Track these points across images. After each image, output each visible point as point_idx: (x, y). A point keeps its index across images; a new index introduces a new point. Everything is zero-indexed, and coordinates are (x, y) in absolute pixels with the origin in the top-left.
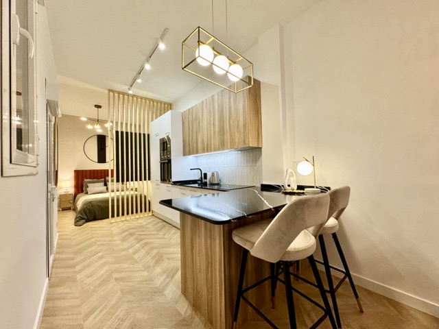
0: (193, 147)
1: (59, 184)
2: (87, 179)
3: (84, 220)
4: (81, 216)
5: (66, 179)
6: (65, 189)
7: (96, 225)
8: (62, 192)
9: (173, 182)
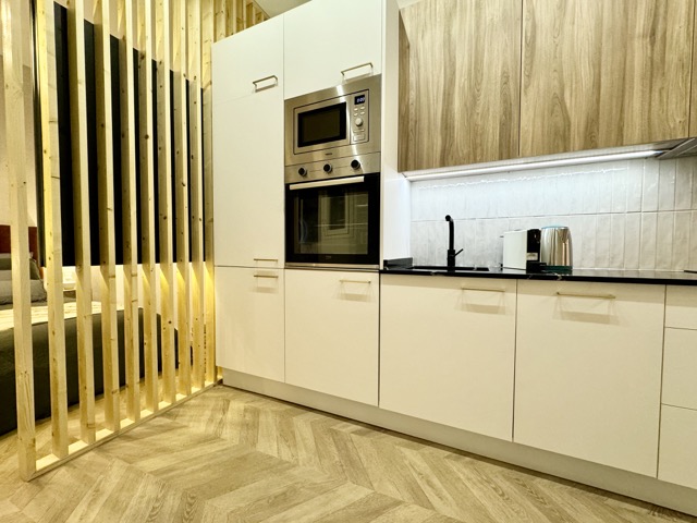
9: (386, 263)
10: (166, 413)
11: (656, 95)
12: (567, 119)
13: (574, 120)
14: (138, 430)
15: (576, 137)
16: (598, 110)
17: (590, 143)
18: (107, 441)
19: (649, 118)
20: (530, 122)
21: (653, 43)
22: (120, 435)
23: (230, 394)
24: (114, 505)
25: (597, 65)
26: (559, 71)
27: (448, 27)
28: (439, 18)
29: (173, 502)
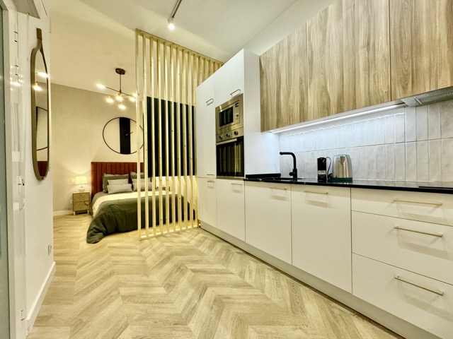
1: (73, 180)
2: (107, 173)
3: (101, 234)
4: (98, 227)
5: (81, 173)
6: (80, 186)
7: (118, 241)
8: (76, 190)
9: (247, 176)
11: (372, 78)
12: (329, 98)
13: (332, 99)
15: (333, 107)
16: (343, 91)
17: (340, 110)
19: (369, 92)
20: (312, 102)
21: (368, 50)
22: (162, 235)
23: (202, 231)
24: (154, 250)
25: (341, 67)
26: (324, 74)
27: (277, 60)
28: (274, 57)
29: (168, 254)
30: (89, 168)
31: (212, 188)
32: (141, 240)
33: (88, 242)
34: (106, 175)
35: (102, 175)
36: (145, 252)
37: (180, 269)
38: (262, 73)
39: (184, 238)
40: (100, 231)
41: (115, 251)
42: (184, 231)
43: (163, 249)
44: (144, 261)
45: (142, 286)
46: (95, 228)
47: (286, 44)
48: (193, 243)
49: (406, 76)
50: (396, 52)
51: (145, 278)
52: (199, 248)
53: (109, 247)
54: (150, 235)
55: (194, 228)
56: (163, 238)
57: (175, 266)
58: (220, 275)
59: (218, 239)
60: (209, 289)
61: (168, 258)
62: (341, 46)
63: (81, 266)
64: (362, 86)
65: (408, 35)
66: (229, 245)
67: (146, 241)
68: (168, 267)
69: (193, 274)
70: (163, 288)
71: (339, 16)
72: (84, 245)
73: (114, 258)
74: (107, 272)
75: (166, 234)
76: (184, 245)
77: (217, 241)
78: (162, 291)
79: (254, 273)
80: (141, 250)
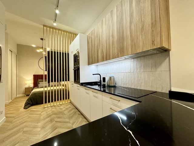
0: (95, 58)
1: (26, 82)
2: (40, 79)
3: (30, 105)
4: (29, 102)
5: (29, 79)
6: (28, 84)
7: (35, 108)
8: (27, 86)
9: (81, 83)
10: (61, 105)
11: (113, 48)
12: (104, 54)
14: (56, 106)
15: (105, 59)
16: (107, 52)
18: (52, 106)
19: (113, 54)
20: (100, 55)
21: (112, 38)
22: (54, 106)
23: (70, 104)
24: (47, 112)
25: (106, 43)
26: (102, 45)
27: (92, 38)
28: (91, 36)
29: (51, 114)
30: (32, 77)
31: (73, 87)
32: (44, 108)
33: (24, 109)
34: (39, 80)
35: (38, 80)
36: (43, 113)
37: (51, 121)
38: (88, 42)
39: (62, 107)
40: (29, 104)
41: (32, 112)
42: (63, 104)
43: (50, 112)
44: (40, 117)
45: (33, 127)
46: (27, 103)
47: (93, 32)
48: (64, 109)
49: (121, 49)
50: (119, 39)
51: (36, 124)
52: (64, 112)
53: (31, 111)
54: (48, 106)
55: (68, 103)
56: (54, 107)
57: (51, 119)
58: (64, 124)
59: (75, 108)
60: (57, 129)
61: (50, 116)
62: (106, 35)
63: (16, 118)
64: (111, 51)
65: (121, 34)
66: (77, 110)
67: (46, 108)
68: (47, 119)
69: (55, 123)
70: (40, 129)
71: (106, 23)
72: (22, 109)
73: (30, 116)
74: (24, 121)
75: (56, 105)
76: (60, 110)
77: (74, 109)
78: (39, 129)
79: (78, 123)
80: (42, 112)
